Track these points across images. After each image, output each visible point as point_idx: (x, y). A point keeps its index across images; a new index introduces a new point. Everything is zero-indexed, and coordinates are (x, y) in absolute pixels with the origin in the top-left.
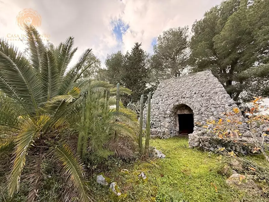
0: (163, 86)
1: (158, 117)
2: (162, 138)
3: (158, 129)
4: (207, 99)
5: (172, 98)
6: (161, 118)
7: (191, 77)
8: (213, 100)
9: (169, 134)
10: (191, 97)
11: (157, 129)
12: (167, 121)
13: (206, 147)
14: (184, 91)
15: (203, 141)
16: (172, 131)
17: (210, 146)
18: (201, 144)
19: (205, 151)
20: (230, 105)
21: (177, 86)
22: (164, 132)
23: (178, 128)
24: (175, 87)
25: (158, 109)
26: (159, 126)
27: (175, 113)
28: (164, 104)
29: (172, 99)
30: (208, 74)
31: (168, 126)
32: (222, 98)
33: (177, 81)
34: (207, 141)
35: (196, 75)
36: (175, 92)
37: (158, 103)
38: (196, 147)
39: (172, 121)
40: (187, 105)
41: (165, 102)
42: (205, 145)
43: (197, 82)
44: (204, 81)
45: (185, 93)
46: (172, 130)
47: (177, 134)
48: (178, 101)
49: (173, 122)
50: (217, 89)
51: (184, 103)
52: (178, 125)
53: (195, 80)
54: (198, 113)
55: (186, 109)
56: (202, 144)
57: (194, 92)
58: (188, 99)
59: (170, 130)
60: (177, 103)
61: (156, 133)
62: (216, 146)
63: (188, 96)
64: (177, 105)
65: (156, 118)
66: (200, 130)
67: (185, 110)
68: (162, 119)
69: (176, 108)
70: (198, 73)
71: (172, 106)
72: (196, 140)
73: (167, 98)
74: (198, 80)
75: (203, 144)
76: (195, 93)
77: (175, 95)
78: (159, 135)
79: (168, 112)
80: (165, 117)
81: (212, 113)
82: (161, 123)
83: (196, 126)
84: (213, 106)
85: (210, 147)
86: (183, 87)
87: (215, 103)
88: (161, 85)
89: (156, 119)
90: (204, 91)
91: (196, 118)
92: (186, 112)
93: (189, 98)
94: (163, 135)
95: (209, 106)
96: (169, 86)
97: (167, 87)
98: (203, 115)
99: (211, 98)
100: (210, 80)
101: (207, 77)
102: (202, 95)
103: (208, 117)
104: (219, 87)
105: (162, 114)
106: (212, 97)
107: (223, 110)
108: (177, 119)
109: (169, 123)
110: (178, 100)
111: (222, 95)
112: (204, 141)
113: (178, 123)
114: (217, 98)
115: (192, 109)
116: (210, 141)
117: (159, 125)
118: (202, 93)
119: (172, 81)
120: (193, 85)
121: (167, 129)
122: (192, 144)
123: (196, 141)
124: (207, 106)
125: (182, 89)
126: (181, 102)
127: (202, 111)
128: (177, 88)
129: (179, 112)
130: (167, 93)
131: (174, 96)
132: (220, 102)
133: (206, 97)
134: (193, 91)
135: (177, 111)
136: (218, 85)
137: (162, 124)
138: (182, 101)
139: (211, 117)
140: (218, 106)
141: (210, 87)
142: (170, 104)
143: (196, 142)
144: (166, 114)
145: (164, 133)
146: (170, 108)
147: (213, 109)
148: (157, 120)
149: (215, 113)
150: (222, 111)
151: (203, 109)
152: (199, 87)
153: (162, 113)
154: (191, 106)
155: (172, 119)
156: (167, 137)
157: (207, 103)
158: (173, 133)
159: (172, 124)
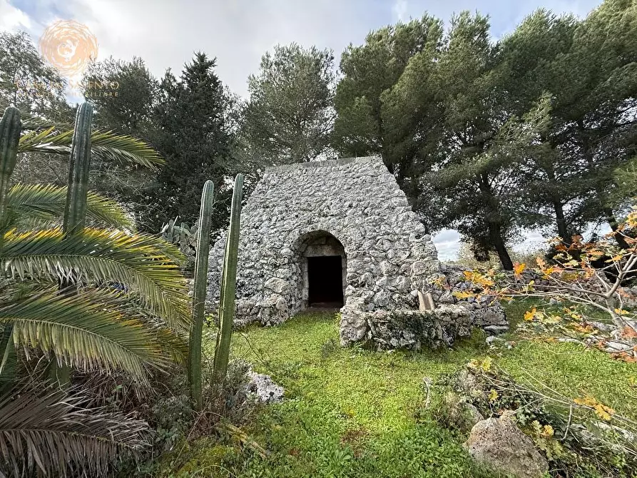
0: (272, 182)
1: (257, 266)
2: (269, 324)
3: (257, 300)
4: (375, 221)
5: (296, 214)
6: (266, 267)
7: (341, 167)
8: (386, 224)
9: (286, 311)
10: (341, 215)
11: (254, 298)
12: (282, 276)
13: (381, 340)
14: (325, 198)
15: (375, 325)
16: (293, 302)
17: (390, 334)
18: (370, 333)
19: (379, 349)
20: (418, 237)
21: (309, 185)
22: (275, 305)
23: (305, 293)
24: (305, 187)
25: (259, 243)
26: (258, 291)
27: (302, 255)
28: (275, 230)
29: (297, 216)
30: (378, 164)
31: (284, 289)
32: (404, 220)
33: (310, 173)
34: (383, 324)
35: (353, 164)
36: (303, 200)
37: (257, 227)
38: (359, 341)
39: (293, 274)
40: (333, 233)
41: (277, 225)
42: (379, 335)
43: (355, 180)
44: (369, 178)
45: (329, 204)
46: (293, 299)
47: (303, 308)
48: (310, 222)
49: (295, 278)
50: (393, 200)
51: (326, 229)
52: (307, 285)
53: (351, 174)
54: (355, 252)
55: (327, 244)
56: (372, 333)
57: (347, 204)
58: (334, 219)
59: (289, 298)
60: (309, 229)
61: (251, 310)
62: (402, 333)
63: (334, 211)
64: (309, 233)
65: (250, 268)
66: (360, 295)
67: (326, 247)
68: (268, 270)
69: (305, 241)
70: (357, 159)
71: (295, 235)
72: (359, 322)
73: (284, 214)
74: (357, 175)
75: (374, 332)
76: (350, 206)
77: (305, 206)
78: (259, 316)
79: (285, 251)
80: (276, 266)
81: (384, 254)
82: (265, 280)
83: (350, 286)
84: (385, 237)
85: (390, 338)
86: (323, 188)
87: (391, 232)
88: (269, 179)
89: (251, 270)
90: (369, 203)
91: (350, 267)
92: (327, 252)
93: (338, 217)
94: (270, 315)
95: (379, 237)
96: (290, 183)
97: (283, 187)
98: (366, 259)
99: (382, 220)
100: (382, 179)
101: (376, 171)
102: (366, 211)
103: (377, 263)
104: (399, 197)
105: (270, 256)
106: (385, 218)
107: (406, 246)
108: (306, 270)
109: (288, 279)
110: (311, 219)
111: (405, 214)
112: (377, 323)
113: (306, 278)
114: (393, 220)
115: (343, 244)
116: (390, 322)
117: (260, 287)
118: (365, 205)
119: (296, 169)
120: (346, 187)
121: (281, 298)
122: (349, 335)
123: (358, 325)
124: (375, 238)
125: (320, 194)
126: (319, 227)
127: (364, 249)
128: (308, 190)
129: (311, 253)
130: (283, 202)
131: (301, 210)
132: (399, 229)
133: (372, 217)
134: (345, 201)
135: (306, 249)
136: (396, 192)
137: (267, 283)
138: (322, 224)
139: (383, 264)
140: (396, 237)
141: (381, 195)
142: (290, 231)
143: (361, 327)
144: (278, 256)
145: (274, 310)
146: (290, 241)
147: (387, 245)
148: (255, 273)
149: (390, 254)
150: (403, 249)
151: (366, 244)
152: (359, 193)
153: (269, 253)
154: (340, 238)
155: (295, 271)
156: (280, 318)
157: (375, 231)
158: (295, 304)
159: (293, 282)
